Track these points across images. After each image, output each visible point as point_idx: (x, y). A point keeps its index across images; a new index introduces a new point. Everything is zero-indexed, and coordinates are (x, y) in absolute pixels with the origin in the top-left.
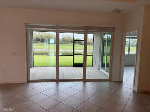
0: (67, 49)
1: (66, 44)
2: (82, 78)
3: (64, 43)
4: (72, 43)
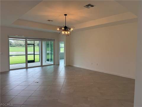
2: (40, 65)
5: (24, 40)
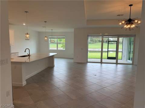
0: (96, 48)
1: (94, 43)
3: (92, 42)
4: (99, 42)
5: (101, 37)
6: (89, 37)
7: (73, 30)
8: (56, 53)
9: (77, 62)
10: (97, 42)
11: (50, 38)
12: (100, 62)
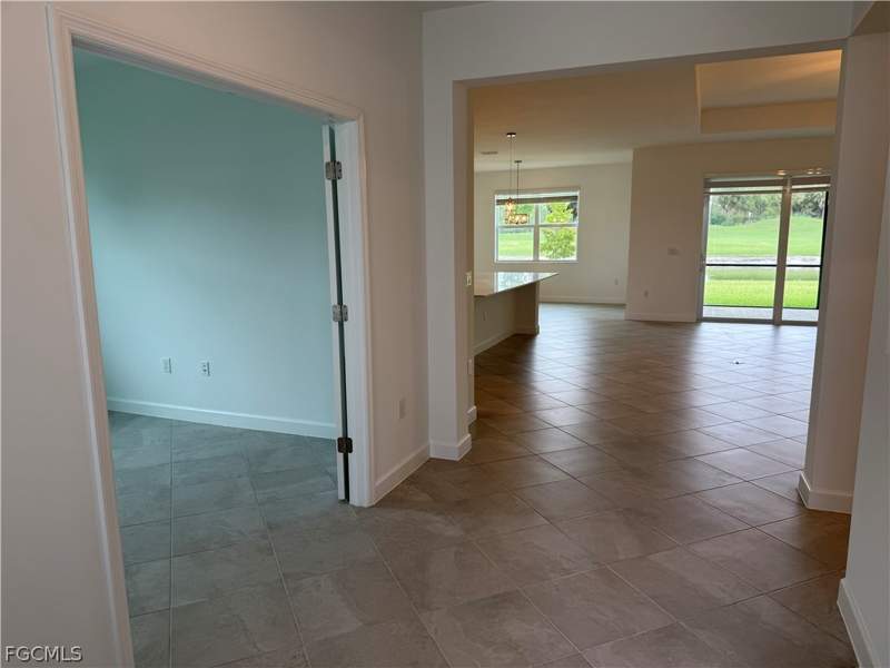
5: (781, 188)
6: (712, 190)
7: (626, 156)
8: (548, 275)
9: (648, 319)
10: (769, 209)
11: (501, 202)
12: (771, 318)
